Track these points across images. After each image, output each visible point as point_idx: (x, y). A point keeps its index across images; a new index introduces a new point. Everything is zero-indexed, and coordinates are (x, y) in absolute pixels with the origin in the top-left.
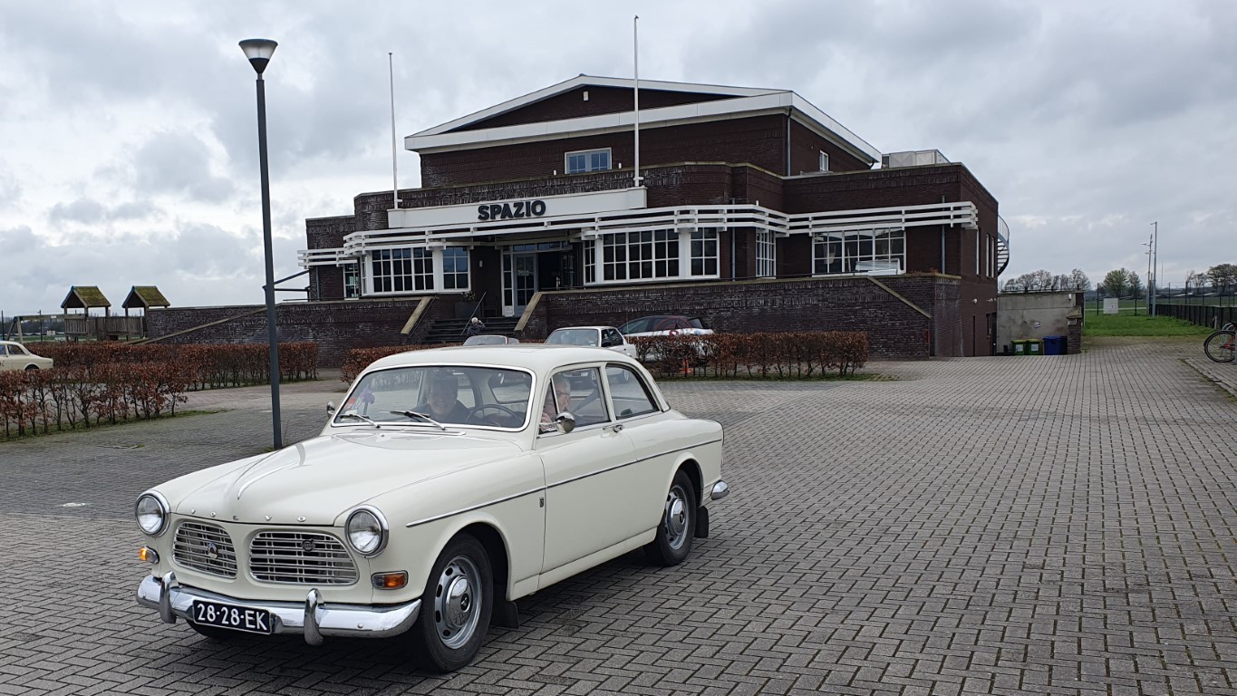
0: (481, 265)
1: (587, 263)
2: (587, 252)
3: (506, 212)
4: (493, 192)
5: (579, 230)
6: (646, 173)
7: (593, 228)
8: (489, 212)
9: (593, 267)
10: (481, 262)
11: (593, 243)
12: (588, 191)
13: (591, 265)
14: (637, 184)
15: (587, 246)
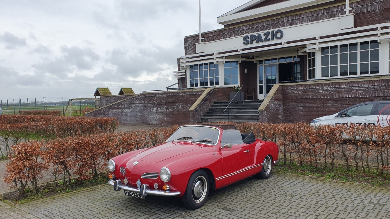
0: (246, 72)
1: (310, 67)
2: (310, 60)
3: (259, 39)
4: (252, 28)
5: (305, 46)
6: (354, 5)
7: (315, 44)
8: (249, 40)
9: (314, 70)
10: (246, 70)
11: (314, 54)
12: (312, 21)
13: (312, 68)
14: (347, 12)
15: (310, 57)
